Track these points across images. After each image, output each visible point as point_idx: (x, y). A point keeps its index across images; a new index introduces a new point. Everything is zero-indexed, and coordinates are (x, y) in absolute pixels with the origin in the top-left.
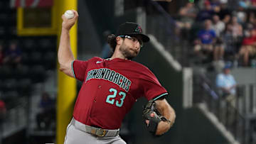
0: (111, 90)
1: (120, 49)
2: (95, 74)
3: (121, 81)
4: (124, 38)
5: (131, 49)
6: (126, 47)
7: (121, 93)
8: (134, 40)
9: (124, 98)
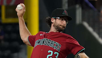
0: (49, 52)
1: (54, 26)
2: (39, 42)
3: (55, 45)
4: (56, 19)
5: (61, 25)
6: (57, 24)
7: (55, 53)
8: (62, 20)
9: (57, 56)
